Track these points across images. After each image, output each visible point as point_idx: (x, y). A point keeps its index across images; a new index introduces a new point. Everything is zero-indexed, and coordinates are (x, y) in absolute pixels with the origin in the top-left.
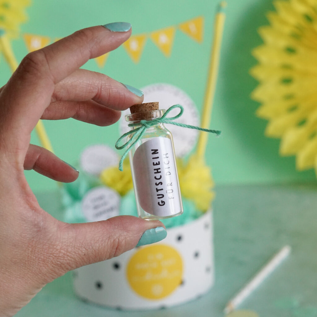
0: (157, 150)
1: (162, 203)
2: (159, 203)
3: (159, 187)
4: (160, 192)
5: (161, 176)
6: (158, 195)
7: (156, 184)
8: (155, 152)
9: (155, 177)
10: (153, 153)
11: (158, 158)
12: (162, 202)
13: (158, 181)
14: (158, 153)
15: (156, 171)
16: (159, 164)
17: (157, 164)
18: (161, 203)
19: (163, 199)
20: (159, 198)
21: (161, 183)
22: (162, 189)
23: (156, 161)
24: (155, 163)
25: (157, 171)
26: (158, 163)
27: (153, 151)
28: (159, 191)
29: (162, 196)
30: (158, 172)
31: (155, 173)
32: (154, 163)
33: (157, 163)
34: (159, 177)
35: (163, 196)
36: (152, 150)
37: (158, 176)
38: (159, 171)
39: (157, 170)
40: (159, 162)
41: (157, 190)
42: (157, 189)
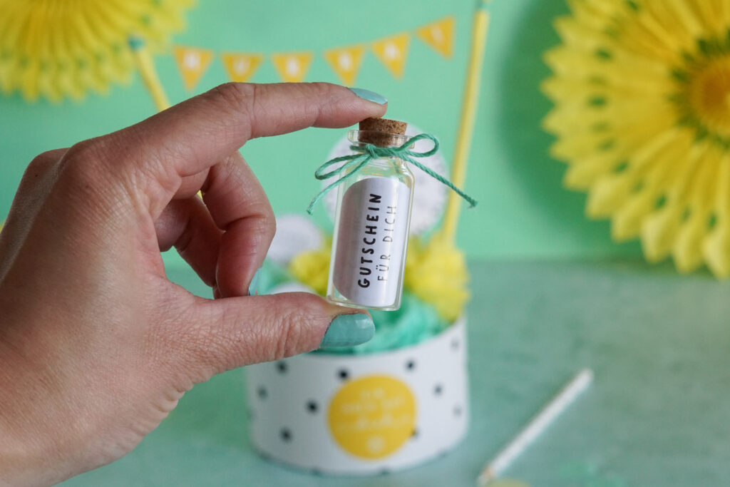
0: (380, 197)
1: (365, 283)
2: (359, 282)
3: (368, 256)
4: (366, 265)
5: (374, 240)
6: (361, 268)
7: (363, 250)
8: (376, 199)
9: (365, 240)
10: (372, 201)
11: (378, 209)
12: (366, 281)
13: (367, 247)
14: (379, 202)
15: (368, 230)
16: (377, 220)
17: (373, 219)
18: (362, 283)
19: (367, 277)
20: (361, 273)
21: (372, 251)
22: (371, 261)
23: (373, 214)
24: (371, 217)
25: (371, 230)
26: (375, 218)
27: (373, 198)
28: (365, 263)
29: (367, 272)
30: (371, 232)
31: (367, 232)
32: (368, 216)
33: (373, 217)
34: (371, 241)
35: (370, 272)
36: (372, 195)
37: (370, 238)
38: (374, 230)
39: (371, 228)
40: (377, 217)
41: (363, 261)
42: (362, 258)
